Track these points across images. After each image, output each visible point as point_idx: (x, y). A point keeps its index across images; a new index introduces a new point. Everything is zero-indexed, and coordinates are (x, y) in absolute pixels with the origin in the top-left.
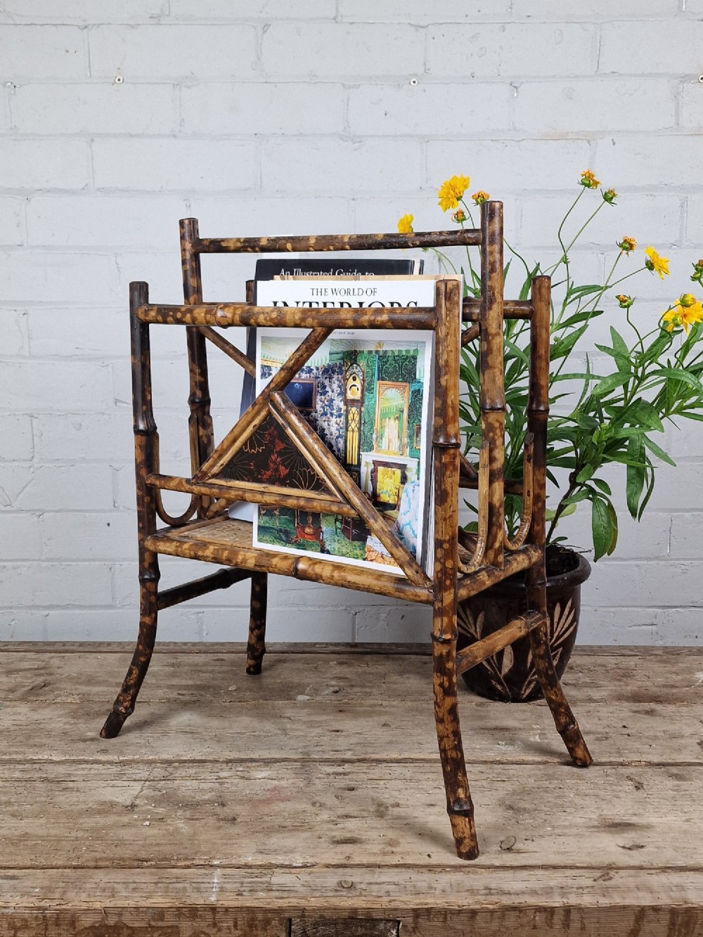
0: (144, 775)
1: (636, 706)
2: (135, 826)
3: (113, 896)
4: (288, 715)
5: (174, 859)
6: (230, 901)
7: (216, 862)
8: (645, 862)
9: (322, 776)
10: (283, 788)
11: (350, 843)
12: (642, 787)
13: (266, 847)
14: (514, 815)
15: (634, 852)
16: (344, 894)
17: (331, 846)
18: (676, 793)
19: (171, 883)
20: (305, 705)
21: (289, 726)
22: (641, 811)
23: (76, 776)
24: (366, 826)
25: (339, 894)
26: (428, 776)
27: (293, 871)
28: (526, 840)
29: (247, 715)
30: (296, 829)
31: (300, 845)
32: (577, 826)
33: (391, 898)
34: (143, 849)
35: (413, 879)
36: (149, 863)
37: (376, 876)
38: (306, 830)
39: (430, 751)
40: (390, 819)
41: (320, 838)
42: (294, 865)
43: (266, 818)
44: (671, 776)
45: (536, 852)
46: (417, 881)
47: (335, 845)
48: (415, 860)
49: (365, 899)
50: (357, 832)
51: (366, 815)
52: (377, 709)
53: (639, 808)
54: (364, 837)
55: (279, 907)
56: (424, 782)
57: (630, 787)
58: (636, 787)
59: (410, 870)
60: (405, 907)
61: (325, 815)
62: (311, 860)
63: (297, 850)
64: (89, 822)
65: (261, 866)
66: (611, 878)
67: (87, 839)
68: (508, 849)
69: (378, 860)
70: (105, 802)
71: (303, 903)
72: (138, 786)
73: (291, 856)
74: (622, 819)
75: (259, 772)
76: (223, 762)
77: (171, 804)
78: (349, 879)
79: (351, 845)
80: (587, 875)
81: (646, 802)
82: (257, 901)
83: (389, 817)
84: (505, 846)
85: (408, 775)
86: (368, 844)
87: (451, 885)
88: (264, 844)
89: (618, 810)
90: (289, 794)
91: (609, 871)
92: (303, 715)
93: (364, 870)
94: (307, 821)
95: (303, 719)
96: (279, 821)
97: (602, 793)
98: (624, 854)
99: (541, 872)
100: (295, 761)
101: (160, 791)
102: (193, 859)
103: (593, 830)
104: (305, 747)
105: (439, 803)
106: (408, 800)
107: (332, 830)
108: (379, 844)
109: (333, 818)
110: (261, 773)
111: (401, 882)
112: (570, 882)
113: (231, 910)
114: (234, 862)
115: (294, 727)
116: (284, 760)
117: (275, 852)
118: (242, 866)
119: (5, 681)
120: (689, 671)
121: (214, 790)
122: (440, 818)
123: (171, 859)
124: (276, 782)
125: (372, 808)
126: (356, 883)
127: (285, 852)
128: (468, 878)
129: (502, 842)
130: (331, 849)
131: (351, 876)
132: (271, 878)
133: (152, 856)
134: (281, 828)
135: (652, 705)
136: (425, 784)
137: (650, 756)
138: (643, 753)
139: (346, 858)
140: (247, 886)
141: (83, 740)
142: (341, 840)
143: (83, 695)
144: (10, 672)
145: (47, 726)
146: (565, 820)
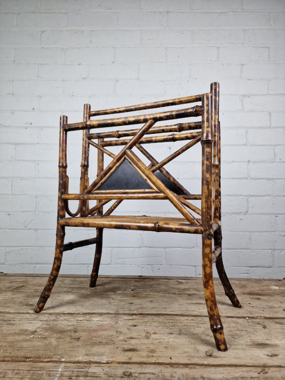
0: (46, 319)
1: (251, 297)
2: (32, 341)
3: (4, 377)
4: (113, 297)
5: (43, 358)
7: (63, 360)
8: (281, 363)
9: (123, 320)
10: (105, 325)
11: (132, 351)
12: (266, 327)
13: (90, 352)
14: (210, 339)
15: (274, 358)
16: (125, 379)
17: (122, 352)
18: (282, 330)
19: (37, 371)
20: (120, 294)
21: (112, 301)
22: (269, 338)
23: (16, 318)
24: (140, 342)
25: (123, 379)
26: (169, 321)
27: (101, 365)
29: (96, 297)
30: (107, 343)
31: (107, 351)
32: (241, 344)
34: (31, 352)
35: (163, 371)
36: (30, 359)
37: (143, 369)
38: (111, 344)
39: (170, 311)
40: (152, 340)
41: (117, 348)
42: (102, 362)
43: (94, 338)
44: (277, 323)
45: (224, 357)
46: (165, 372)
47: (124, 352)
48: (164, 360)
50: (136, 346)
51: (140, 338)
52: (148, 296)
53: (268, 337)
54: (138, 348)
57: (261, 327)
58: (263, 327)
59: (161, 366)
61: (121, 337)
62: (111, 360)
63: (106, 354)
64: (11, 338)
65: (85, 362)
66: (267, 373)
67: (6, 346)
68: (210, 355)
69: (145, 360)
70: (23, 330)
72: (41, 323)
73: (102, 357)
74: (262, 342)
75: (95, 318)
76: (82, 314)
77: (52, 331)
78: (130, 370)
79: (132, 352)
80: (254, 370)
81: (270, 334)
83: (151, 339)
84: (208, 354)
85: (161, 320)
86: (140, 351)
87: (183, 375)
88: (90, 351)
89: (258, 337)
90: (107, 327)
91: (265, 368)
92: (119, 297)
93: (137, 365)
94: (113, 340)
95: (118, 299)
96: (99, 339)
97: (248, 330)
98: (269, 359)
99: (229, 368)
100: (112, 314)
101: (50, 326)
102: (53, 358)
103: (249, 346)
104: (117, 309)
105: (175, 333)
106: (160, 331)
107: (124, 344)
108: (146, 352)
109: (125, 339)
110: (96, 319)
111: (156, 373)
112: (246, 375)
114: (72, 360)
115: (114, 302)
116: (108, 314)
117: (94, 355)
118: (75, 362)
119: (8, 285)
120: (267, 286)
121: (73, 325)
122: (175, 340)
123: (41, 358)
124: (102, 323)
125: (144, 334)
126: (133, 373)
127: (99, 355)
128: (191, 371)
129: (206, 352)
130: (122, 354)
131: (131, 369)
132: (89, 369)
133: (32, 356)
134: (100, 343)
135: (258, 296)
136: (168, 324)
137: (264, 315)
138: (261, 313)
139: (129, 358)
140: (75, 374)
141: (27, 305)
142: (127, 349)
143: (35, 290)
144: (12, 282)
145: (15, 300)
146: (235, 342)
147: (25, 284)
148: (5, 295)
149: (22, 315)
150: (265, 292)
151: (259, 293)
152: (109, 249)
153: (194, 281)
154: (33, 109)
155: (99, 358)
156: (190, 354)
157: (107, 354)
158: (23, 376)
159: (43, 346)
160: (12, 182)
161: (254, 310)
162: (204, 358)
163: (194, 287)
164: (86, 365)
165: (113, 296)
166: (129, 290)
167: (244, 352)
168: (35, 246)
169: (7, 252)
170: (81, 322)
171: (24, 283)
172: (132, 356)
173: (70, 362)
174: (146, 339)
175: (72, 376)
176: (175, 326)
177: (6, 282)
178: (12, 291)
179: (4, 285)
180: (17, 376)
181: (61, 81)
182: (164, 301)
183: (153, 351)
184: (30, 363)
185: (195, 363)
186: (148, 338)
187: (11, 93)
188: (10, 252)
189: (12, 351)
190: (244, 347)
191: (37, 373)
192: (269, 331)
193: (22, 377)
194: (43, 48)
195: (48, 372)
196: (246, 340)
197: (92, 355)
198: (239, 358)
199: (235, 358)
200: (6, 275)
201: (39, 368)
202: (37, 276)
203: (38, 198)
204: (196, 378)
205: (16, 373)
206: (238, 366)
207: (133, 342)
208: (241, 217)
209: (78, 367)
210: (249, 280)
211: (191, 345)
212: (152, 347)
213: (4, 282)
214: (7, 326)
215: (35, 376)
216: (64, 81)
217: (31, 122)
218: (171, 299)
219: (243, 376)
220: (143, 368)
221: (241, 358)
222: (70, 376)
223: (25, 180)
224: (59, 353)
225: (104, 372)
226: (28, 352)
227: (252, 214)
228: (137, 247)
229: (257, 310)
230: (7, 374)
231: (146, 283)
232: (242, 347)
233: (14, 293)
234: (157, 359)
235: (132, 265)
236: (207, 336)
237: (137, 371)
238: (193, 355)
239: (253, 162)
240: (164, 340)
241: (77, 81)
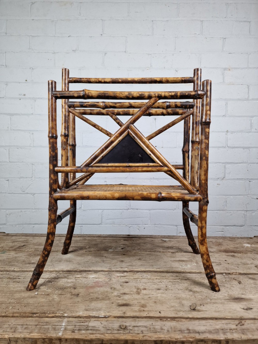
0: (47, 276)
1: (227, 254)
2: (36, 297)
3: (15, 332)
4: (104, 256)
5: (48, 313)
6: (69, 335)
7: (66, 315)
8: (256, 316)
9: (116, 277)
10: (100, 281)
12: (241, 283)
13: (89, 308)
14: (193, 294)
15: (249, 311)
16: (122, 332)
17: (117, 307)
18: (255, 285)
19: (43, 325)
20: (111, 253)
21: (105, 259)
22: (244, 293)
23: (20, 276)
24: (132, 298)
25: (120, 332)
26: (156, 277)
27: (99, 319)
28: (201, 305)
29: (90, 256)
30: (103, 299)
31: (104, 306)
32: (220, 299)
33: (144, 334)
34: (36, 308)
35: (153, 324)
36: (36, 315)
37: (137, 323)
38: (107, 300)
39: (157, 268)
40: (142, 295)
41: (113, 303)
42: (100, 316)
43: (91, 294)
44: (250, 278)
45: (206, 311)
46: (156, 325)
47: (119, 307)
48: (154, 314)
49: (132, 335)
50: (128, 301)
51: (132, 293)
52: (137, 254)
53: (243, 291)
54: (131, 303)
55: (91, 339)
56: (155, 280)
57: (236, 283)
58: (239, 283)
59: (152, 320)
60: (150, 339)
61: (116, 293)
62: (108, 314)
63: (102, 309)
64: (18, 295)
65: (86, 317)
66: (243, 325)
67: (14, 303)
68: (194, 309)
69: (137, 314)
71: (102, 337)
72: (43, 280)
73: (99, 312)
74: (238, 296)
75: (91, 276)
76: (79, 272)
77: (54, 288)
78: (125, 324)
79: (125, 307)
80: (233, 323)
81: (245, 289)
82: (81, 335)
83: (142, 294)
84: (192, 308)
85: (149, 277)
86: (133, 306)
87: (171, 328)
88: (89, 306)
89: (235, 292)
90: (102, 284)
91: (241, 321)
92: (111, 256)
93: (131, 319)
94: (108, 296)
95: (110, 257)
96: (96, 295)
97: (226, 285)
98: (245, 312)
99: (211, 321)
100: (106, 271)
102: (56, 313)
103: (228, 301)
104: (110, 266)
105: (162, 288)
106: (149, 287)
107: (118, 300)
108: (138, 306)
109: (119, 294)
110: (92, 276)
111: (148, 326)
112: (226, 327)
113: (69, 340)
114: (74, 315)
115: (107, 260)
116: (102, 271)
117: (93, 310)
118: (77, 317)
119: (11, 244)
120: (241, 243)
121: (73, 282)
122: (163, 295)
123: (46, 313)
124: (97, 279)
125: (135, 290)
126: (127, 326)
127: (97, 310)
128: (178, 324)
129: (190, 306)
130: (117, 309)
131: (125, 322)
132: (89, 323)
133: (38, 311)
134: (97, 299)
135: (233, 254)
136: (155, 281)
137: (239, 271)
138: (236, 270)
139: (123, 313)
140: (77, 328)
141: (29, 264)
142: (122, 304)
143: (36, 249)
144: (14, 242)
145: (19, 259)
146: (215, 296)
147: (26, 244)
148: (9, 255)
149: (25, 273)
150: (239, 249)
151: (233, 250)
152: (100, 211)
153: (176, 239)
154: (26, 81)
155: (98, 313)
156: (176, 308)
157: (104, 308)
158: (32, 330)
159: (47, 302)
160: (9, 150)
161: (230, 266)
162: (188, 312)
163: (177, 245)
164: (86, 320)
165: (106, 255)
166: (119, 248)
167: (223, 306)
168: (33, 209)
169: (7, 214)
170: (79, 279)
171: (24, 243)
172: (126, 310)
173: (72, 317)
174: (137, 295)
175: (74, 330)
176: (162, 282)
177: (9, 241)
178: (15, 250)
179: (7, 245)
180: (26, 331)
181: (52, 53)
182: (151, 258)
183: (144, 306)
184: (37, 318)
185: (181, 316)
186: (138, 293)
187: (5, 65)
188: (10, 214)
189: (20, 307)
190: (223, 301)
191: (43, 328)
192: (244, 286)
193: (30, 331)
194: (33, 20)
195: (53, 326)
196: (224, 295)
197: (91, 310)
198: (219, 311)
199: (216, 311)
200: (8, 235)
201: (45, 323)
202: (36, 236)
203: (33, 166)
204: (183, 330)
205: (25, 328)
206: (218, 319)
207: (126, 297)
208: (218, 182)
209: (79, 321)
210: (224, 238)
211: (177, 299)
212: (143, 302)
213: (7, 241)
214: (13, 283)
215: (42, 330)
216: (54, 53)
217: (24, 94)
218: (157, 257)
219: (223, 328)
220: (136, 321)
221: (221, 311)
222: (73, 330)
223: (21, 148)
224: (62, 308)
225: (102, 325)
226: (35, 308)
227: (228, 179)
228: (125, 209)
229: (233, 267)
230: (17, 329)
231: (134, 242)
232: (222, 301)
233: (17, 252)
234: (148, 313)
235: (120, 225)
236: (190, 291)
237: (131, 324)
238: (179, 309)
239: (231, 132)
240: (153, 296)
241: (67, 53)
